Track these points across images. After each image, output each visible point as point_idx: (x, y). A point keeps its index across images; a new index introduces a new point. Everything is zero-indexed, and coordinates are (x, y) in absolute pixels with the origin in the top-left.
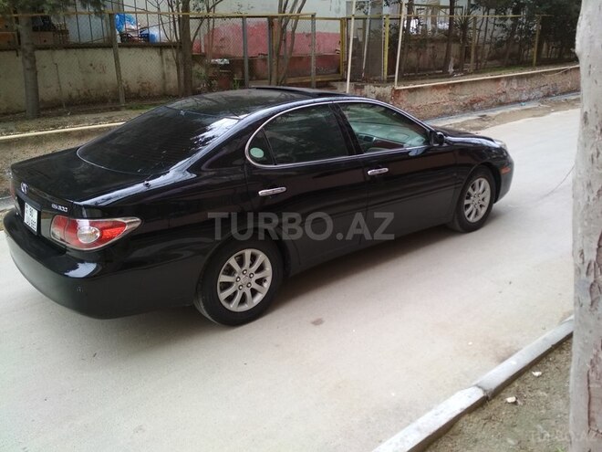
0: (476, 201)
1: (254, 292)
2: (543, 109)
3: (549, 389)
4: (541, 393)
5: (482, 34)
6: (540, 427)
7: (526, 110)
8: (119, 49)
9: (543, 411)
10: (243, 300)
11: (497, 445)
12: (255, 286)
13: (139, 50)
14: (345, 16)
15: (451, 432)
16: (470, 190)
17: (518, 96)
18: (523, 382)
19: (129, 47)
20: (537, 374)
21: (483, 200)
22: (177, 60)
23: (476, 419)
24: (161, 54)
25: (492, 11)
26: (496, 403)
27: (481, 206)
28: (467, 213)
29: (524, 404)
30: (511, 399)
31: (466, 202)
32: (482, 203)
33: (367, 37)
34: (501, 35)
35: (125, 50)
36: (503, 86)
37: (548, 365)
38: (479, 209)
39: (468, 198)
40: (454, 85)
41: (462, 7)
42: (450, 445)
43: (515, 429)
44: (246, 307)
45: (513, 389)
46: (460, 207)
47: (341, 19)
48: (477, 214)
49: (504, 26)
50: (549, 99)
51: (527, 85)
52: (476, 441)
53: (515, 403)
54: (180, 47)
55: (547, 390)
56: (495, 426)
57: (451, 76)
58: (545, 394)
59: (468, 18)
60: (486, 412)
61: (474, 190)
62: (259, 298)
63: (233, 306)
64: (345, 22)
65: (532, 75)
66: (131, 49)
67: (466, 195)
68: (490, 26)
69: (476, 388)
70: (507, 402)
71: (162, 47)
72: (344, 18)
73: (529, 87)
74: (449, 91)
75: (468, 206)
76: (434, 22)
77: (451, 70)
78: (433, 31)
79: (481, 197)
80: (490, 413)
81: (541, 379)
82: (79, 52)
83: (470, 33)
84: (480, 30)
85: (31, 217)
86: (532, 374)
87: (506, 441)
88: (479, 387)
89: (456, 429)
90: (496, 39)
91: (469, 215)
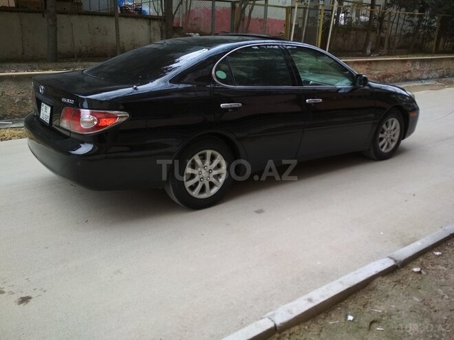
0: (388, 136)
1: (212, 185)
2: (439, 85)
3: (447, 265)
4: (440, 267)
5: (395, 26)
6: (440, 290)
7: (426, 85)
8: (119, 18)
9: (443, 280)
10: (203, 190)
11: (405, 301)
12: (213, 180)
13: (134, 20)
14: (290, 5)
15: (367, 288)
16: (384, 126)
17: (419, 75)
18: (426, 258)
19: (126, 17)
20: (438, 253)
21: (394, 135)
22: (161, 27)
23: (388, 281)
24: (150, 24)
25: (403, 9)
26: (404, 271)
27: (392, 140)
28: (381, 144)
29: (428, 274)
30: (416, 270)
31: (381, 136)
32: (392, 138)
33: (305, 24)
34: (409, 28)
35: (123, 19)
36: (409, 66)
37: (447, 248)
38: (390, 143)
39: (382, 133)
40: (371, 62)
41: (380, 6)
42: (366, 297)
43: (420, 291)
44: (204, 196)
45: (418, 262)
46: (375, 139)
47: (287, 8)
48: (388, 146)
49: (411, 22)
50: (444, 79)
51: (427, 67)
52: (388, 296)
53: (420, 272)
54: (165, 20)
55: (446, 266)
56: (404, 288)
57: (369, 56)
58: (444, 268)
59: (384, 12)
60: (396, 277)
61: (387, 127)
62: (215, 190)
63: (195, 194)
64: (290, 10)
65: (431, 60)
66: (128, 19)
67: (381, 130)
68: (401, 21)
69: (388, 259)
70: (413, 271)
71: (150, 19)
72: (289, 7)
73: (428, 69)
74: (367, 67)
75: (381, 139)
76: (358, 16)
77: (369, 51)
78: (357, 22)
79: (393, 133)
80: (399, 278)
81: (441, 257)
82: (89, 18)
83: (386, 24)
84: (393, 22)
85: (45, 113)
86: (433, 253)
87: (412, 299)
88: (391, 258)
89: (371, 286)
90: (405, 31)
91: (382, 147)
